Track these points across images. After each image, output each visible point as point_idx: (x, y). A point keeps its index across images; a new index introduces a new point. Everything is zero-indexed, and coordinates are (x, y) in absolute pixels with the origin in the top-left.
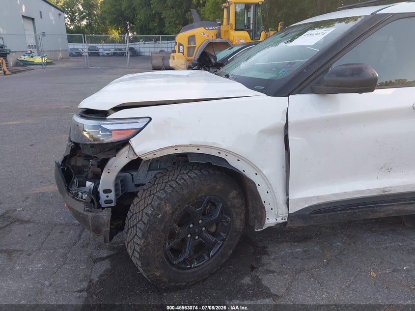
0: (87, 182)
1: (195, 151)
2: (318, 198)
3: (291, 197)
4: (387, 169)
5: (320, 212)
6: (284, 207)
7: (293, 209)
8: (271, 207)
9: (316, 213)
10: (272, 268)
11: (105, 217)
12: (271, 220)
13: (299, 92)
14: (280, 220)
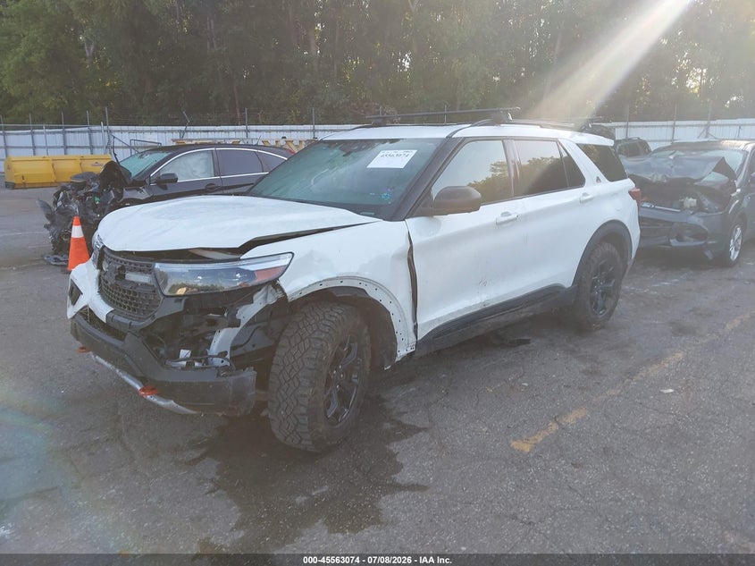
0: (182, 351)
1: (338, 284)
2: (439, 319)
3: (420, 322)
4: (483, 283)
5: (440, 335)
6: (413, 335)
7: (421, 335)
8: (402, 336)
9: (437, 337)
10: (401, 410)
11: (250, 378)
12: (402, 351)
13: (411, 216)
14: (410, 351)
